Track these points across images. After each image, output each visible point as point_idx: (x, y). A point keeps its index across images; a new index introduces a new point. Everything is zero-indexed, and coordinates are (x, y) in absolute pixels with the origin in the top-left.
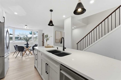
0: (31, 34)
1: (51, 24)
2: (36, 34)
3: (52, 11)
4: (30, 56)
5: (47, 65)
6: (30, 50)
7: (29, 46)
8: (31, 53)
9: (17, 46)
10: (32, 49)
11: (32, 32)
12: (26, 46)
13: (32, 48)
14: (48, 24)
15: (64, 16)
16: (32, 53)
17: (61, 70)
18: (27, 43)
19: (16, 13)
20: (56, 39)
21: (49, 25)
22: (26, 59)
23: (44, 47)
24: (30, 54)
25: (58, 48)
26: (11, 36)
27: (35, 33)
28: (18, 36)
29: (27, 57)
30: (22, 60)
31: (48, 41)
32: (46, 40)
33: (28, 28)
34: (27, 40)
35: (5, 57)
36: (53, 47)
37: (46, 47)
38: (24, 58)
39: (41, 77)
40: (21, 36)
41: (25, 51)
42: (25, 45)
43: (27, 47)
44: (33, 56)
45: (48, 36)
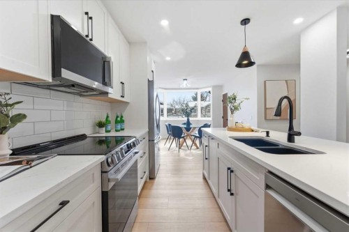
0: (195, 99)
1: (245, 62)
2: (208, 98)
3: (249, 22)
4: (194, 151)
5: (232, 171)
6: (193, 137)
7: (191, 126)
8: (196, 145)
9: (170, 125)
10: (198, 135)
11: (196, 94)
12: (185, 126)
13: (197, 132)
14: (236, 64)
15: (298, 21)
16: (198, 145)
17: (268, 187)
18: (188, 120)
19: (168, 59)
20: (266, 109)
21: (239, 65)
22: (187, 155)
23: (226, 128)
24: (194, 147)
25: (268, 133)
26: (161, 106)
27: (205, 95)
28: (172, 105)
29: (188, 152)
30: (179, 156)
31: (236, 113)
32: (231, 109)
33: (189, 86)
34: (188, 112)
35: (155, 142)
36: (253, 131)
37: (230, 129)
38: (182, 153)
39: (218, 204)
40: (177, 107)
41: (183, 137)
42: (184, 124)
43: (188, 129)
44: (199, 152)
45: (235, 99)
